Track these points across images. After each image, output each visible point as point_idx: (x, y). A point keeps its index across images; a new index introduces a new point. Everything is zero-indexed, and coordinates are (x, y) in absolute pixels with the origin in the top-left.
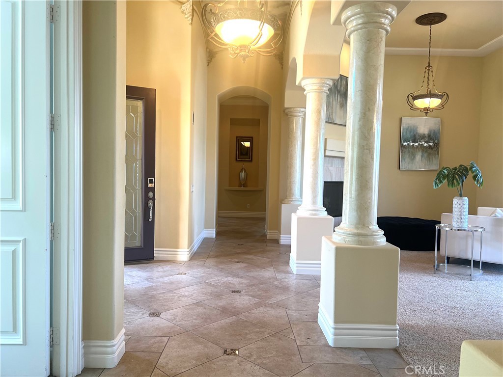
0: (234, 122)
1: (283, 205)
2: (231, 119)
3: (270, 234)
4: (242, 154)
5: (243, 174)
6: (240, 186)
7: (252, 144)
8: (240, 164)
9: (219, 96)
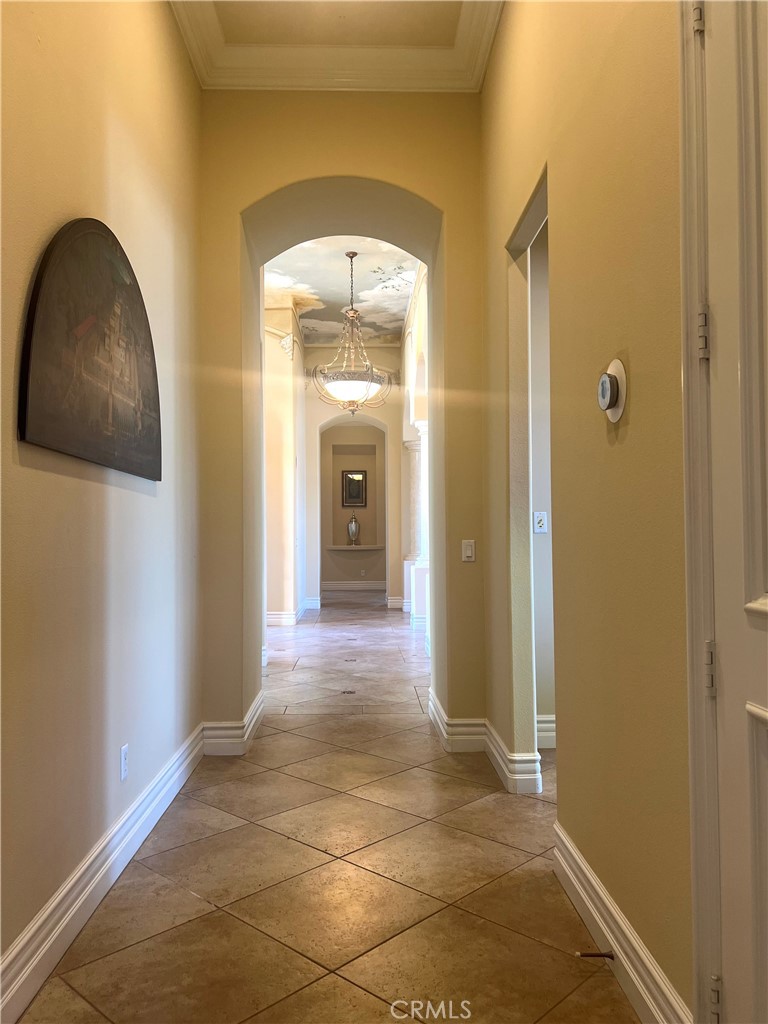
0: (337, 450)
1: (405, 562)
2: (334, 446)
3: (391, 602)
4: (351, 496)
5: (353, 526)
6: (350, 542)
7: (365, 477)
8: (349, 512)
9: (321, 428)
